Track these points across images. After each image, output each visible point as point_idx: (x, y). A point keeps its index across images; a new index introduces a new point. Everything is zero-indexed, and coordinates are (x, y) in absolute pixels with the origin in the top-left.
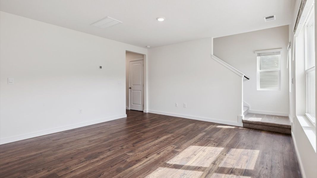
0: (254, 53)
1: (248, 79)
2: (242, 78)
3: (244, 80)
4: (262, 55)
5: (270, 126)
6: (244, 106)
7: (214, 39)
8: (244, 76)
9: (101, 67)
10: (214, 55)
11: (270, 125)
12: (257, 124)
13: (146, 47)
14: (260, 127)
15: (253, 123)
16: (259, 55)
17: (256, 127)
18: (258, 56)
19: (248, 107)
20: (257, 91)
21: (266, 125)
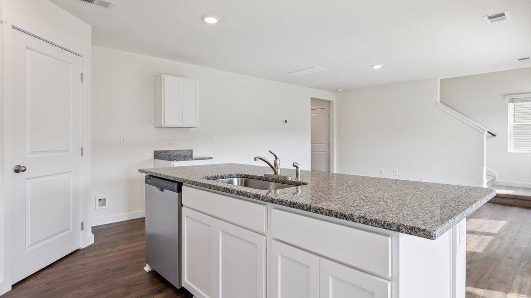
0: (504, 98)
1: (495, 136)
2: (485, 135)
3: (487, 138)
4: (516, 101)
5: (527, 200)
6: (487, 175)
7: (441, 80)
8: (488, 132)
9: (286, 122)
10: (440, 102)
11: (525, 199)
12: (507, 197)
13: (337, 90)
14: (510, 201)
15: (501, 196)
16: (512, 101)
17: (504, 201)
18: (510, 102)
19: (494, 177)
20: (508, 153)
21: (520, 199)
